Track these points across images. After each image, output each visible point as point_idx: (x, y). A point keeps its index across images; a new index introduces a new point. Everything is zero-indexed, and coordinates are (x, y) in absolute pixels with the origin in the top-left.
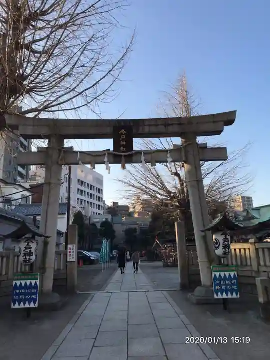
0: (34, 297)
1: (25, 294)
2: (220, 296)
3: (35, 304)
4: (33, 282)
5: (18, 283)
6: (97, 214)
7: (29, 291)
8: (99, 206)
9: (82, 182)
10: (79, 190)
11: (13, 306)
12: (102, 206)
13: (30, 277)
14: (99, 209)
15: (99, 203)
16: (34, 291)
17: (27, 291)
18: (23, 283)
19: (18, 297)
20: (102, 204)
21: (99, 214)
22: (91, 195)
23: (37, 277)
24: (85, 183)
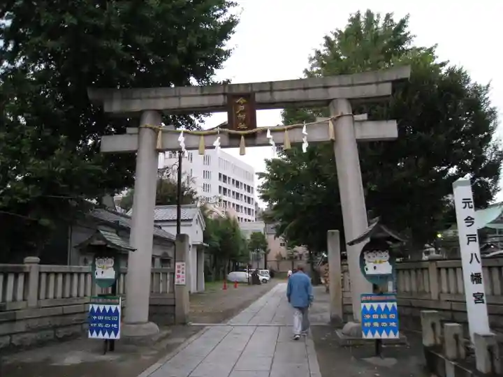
0: (115, 325)
1: (104, 322)
2: (370, 336)
3: (116, 335)
4: (113, 308)
5: (96, 307)
6: (245, 220)
7: (109, 318)
8: (249, 209)
9: (225, 177)
10: (220, 187)
11: (90, 336)
12: (253, 210)
13: (109, 300)
14: (249, 214)
15: (249, 206)
16: (115, 318)
17: (106, 318)
18: (101, 307)
19: (95, 325)
20: (252, 207)
21: (249, 221)
22: (238, 194)
23: (117, 300)
24: (229, 178)
